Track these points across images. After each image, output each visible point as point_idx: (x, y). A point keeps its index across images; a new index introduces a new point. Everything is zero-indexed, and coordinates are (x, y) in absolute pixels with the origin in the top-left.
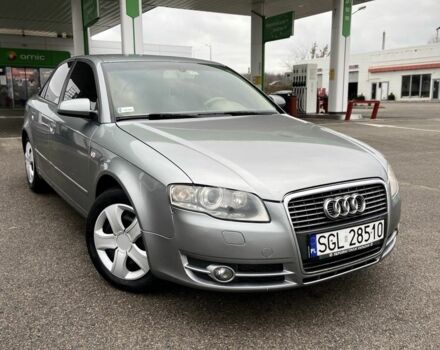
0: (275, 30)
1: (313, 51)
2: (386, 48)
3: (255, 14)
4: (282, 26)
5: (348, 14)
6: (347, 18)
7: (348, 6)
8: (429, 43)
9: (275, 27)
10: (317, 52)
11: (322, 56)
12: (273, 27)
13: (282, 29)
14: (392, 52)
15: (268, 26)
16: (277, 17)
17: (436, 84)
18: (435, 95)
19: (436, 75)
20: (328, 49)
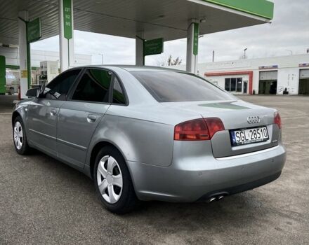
0: (151, 49)
1: (170, 61)
3: (138, 38)
4: (157, 46)
5: (196, 42)
6: (196, 44)
7: (196, 37)
8: (240, 58)
10: (172, 61)
11: (175, 64)
12: (150, 47)
13: (155, 48)
14: (219, 63)
15: (147, 45)
16: (153, 41)
17: (245, 84)
18: (245, 91)
19: (245, 78)
20: (179, 60)
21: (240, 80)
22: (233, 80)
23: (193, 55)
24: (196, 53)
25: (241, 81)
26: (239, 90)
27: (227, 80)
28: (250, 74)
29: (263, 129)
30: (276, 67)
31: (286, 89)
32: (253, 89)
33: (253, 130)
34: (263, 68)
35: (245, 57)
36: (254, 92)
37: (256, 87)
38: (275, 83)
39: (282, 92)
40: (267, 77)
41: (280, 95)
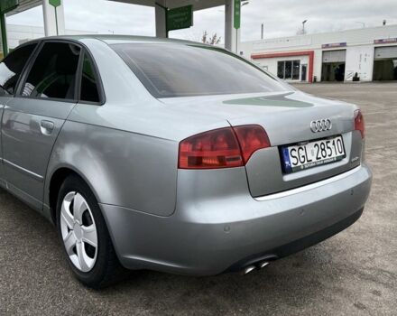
0: (176, 21)
1: (204, 39)
2: (264, 38)
3: (158, 5)
4: (184, 17)
5: (238, 10)
6: (237, 13)
7: (238, 3)
8: (297, 34)
9: (176, 18)
10: (207, 40)
11: (212, 43)
12: (174, 17)
13: (182, 20)
14: (268, 41)
15: (170, 17)
16: (177, 9)
17: (304, 68)
18: (304, 78)
19: (304, 61)
20: (217, 38)
21: (297, 63)
22: (288, 64)
23: (234, 30)
24: (237, 25)
25: (299, 64)
26: (296, 77)
27: (280, 64)
28: (311, 54)
29: (336, 139)
30: (344, 44)
31: (356, 74)
32: (314, 75)
33: (319, 143)
34: (327, 46)
35: (303, 32)
36: (315, 79)
37: (318, 73)
38: (342, 66)
39: (351, 79)
40: (332, 59)
41: (348, 83)
